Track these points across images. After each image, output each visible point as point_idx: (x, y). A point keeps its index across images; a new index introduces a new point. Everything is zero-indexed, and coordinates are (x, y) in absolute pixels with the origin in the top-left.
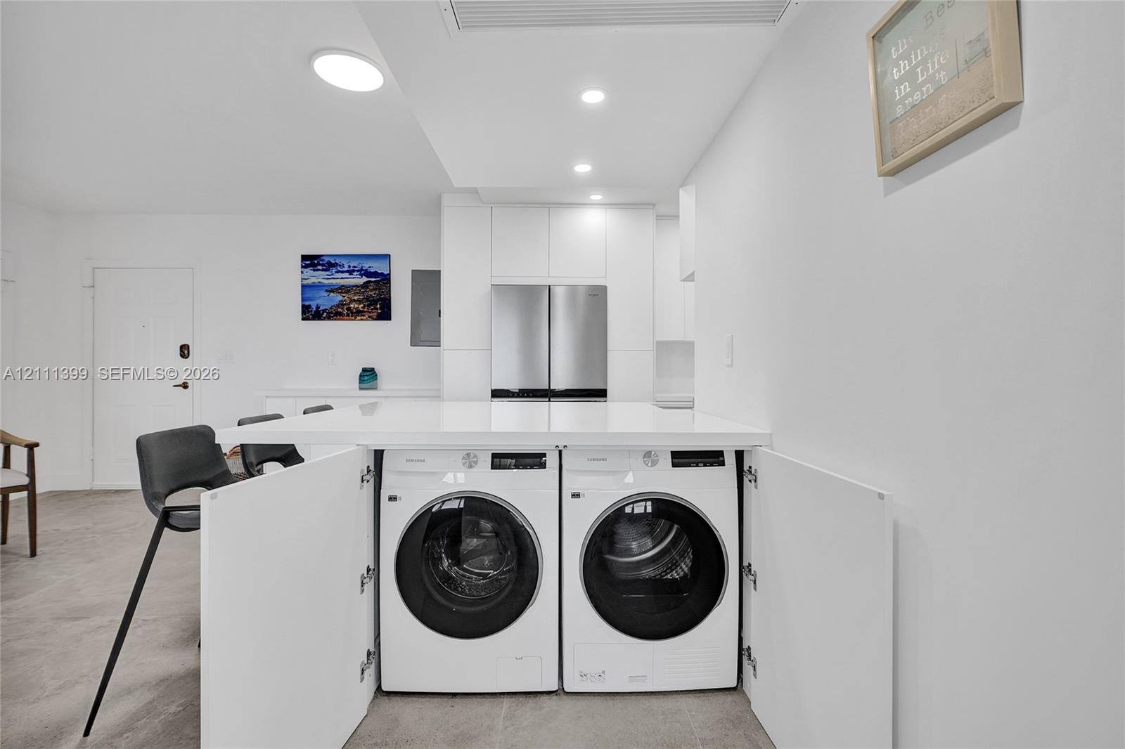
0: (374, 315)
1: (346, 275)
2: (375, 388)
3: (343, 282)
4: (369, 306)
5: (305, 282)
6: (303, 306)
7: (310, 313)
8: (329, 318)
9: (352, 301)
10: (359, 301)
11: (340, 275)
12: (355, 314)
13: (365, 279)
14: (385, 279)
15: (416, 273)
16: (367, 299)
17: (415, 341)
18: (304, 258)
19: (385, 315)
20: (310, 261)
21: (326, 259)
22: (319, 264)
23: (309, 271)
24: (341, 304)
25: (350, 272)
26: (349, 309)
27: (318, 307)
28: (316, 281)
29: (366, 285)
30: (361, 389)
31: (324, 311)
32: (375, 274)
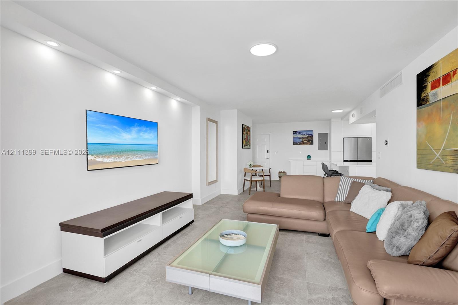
0: (310, 144)
1: (303, 135)
2: (310, 160)
3: (302, 136)
4: (308, 142)
5: (294, 137)
6: (294, 142)
7: (295, 143)
8: (299, 144)
9: (304, 141)
10: (306, 141)
11: (302, 135)
12: (305, 143)
13: (308, 136)
14: (312, 136)
15: (319, 134)
16: (308, 140)
17: (320, 149)
18: (294, 132)
19: (312, 143)
20: (295, 132)
21: (299, 132)
22: (297, 133)
23: (295, 134)
24: (302, 141)
25: (304, 134)
26: (304, 142)
27: (297, 142)
28: (296, 136)
29: (308, 137)
30: (307, 160)
31: (298, 143)
32: (310, 135)
